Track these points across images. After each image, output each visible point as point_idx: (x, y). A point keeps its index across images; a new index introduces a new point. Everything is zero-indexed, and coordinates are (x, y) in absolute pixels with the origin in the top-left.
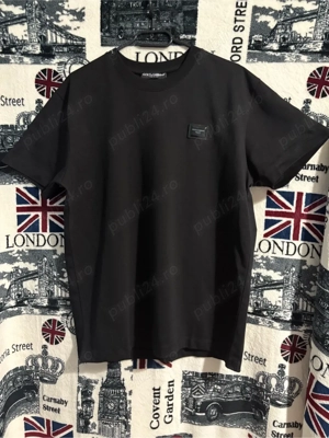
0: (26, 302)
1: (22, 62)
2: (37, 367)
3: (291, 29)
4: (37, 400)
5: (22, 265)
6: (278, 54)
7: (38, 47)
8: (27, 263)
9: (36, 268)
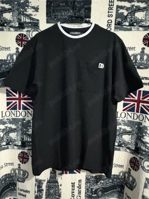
0: (11, 143)
1: (9, 30)
2: (16, 174)
3: (134, 15)
4: (16, 190)
5: (9, 125)
6: (129, 27)
7: (17, 23)
8: (11, 125)
9: (16, 127)
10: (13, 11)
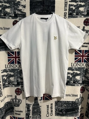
1: (9, 18)
3: (79, 9)
5: (9, 73)
6: (76, 16)
7: (13, 14)
9: (13, 74)
10: (11, 8)
